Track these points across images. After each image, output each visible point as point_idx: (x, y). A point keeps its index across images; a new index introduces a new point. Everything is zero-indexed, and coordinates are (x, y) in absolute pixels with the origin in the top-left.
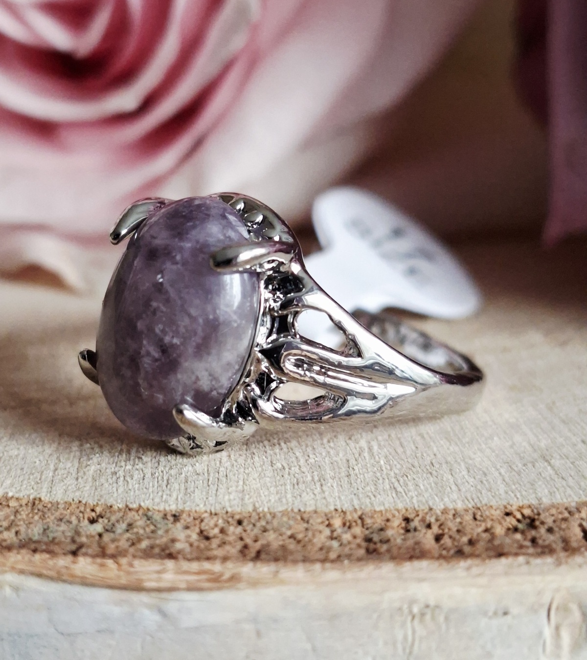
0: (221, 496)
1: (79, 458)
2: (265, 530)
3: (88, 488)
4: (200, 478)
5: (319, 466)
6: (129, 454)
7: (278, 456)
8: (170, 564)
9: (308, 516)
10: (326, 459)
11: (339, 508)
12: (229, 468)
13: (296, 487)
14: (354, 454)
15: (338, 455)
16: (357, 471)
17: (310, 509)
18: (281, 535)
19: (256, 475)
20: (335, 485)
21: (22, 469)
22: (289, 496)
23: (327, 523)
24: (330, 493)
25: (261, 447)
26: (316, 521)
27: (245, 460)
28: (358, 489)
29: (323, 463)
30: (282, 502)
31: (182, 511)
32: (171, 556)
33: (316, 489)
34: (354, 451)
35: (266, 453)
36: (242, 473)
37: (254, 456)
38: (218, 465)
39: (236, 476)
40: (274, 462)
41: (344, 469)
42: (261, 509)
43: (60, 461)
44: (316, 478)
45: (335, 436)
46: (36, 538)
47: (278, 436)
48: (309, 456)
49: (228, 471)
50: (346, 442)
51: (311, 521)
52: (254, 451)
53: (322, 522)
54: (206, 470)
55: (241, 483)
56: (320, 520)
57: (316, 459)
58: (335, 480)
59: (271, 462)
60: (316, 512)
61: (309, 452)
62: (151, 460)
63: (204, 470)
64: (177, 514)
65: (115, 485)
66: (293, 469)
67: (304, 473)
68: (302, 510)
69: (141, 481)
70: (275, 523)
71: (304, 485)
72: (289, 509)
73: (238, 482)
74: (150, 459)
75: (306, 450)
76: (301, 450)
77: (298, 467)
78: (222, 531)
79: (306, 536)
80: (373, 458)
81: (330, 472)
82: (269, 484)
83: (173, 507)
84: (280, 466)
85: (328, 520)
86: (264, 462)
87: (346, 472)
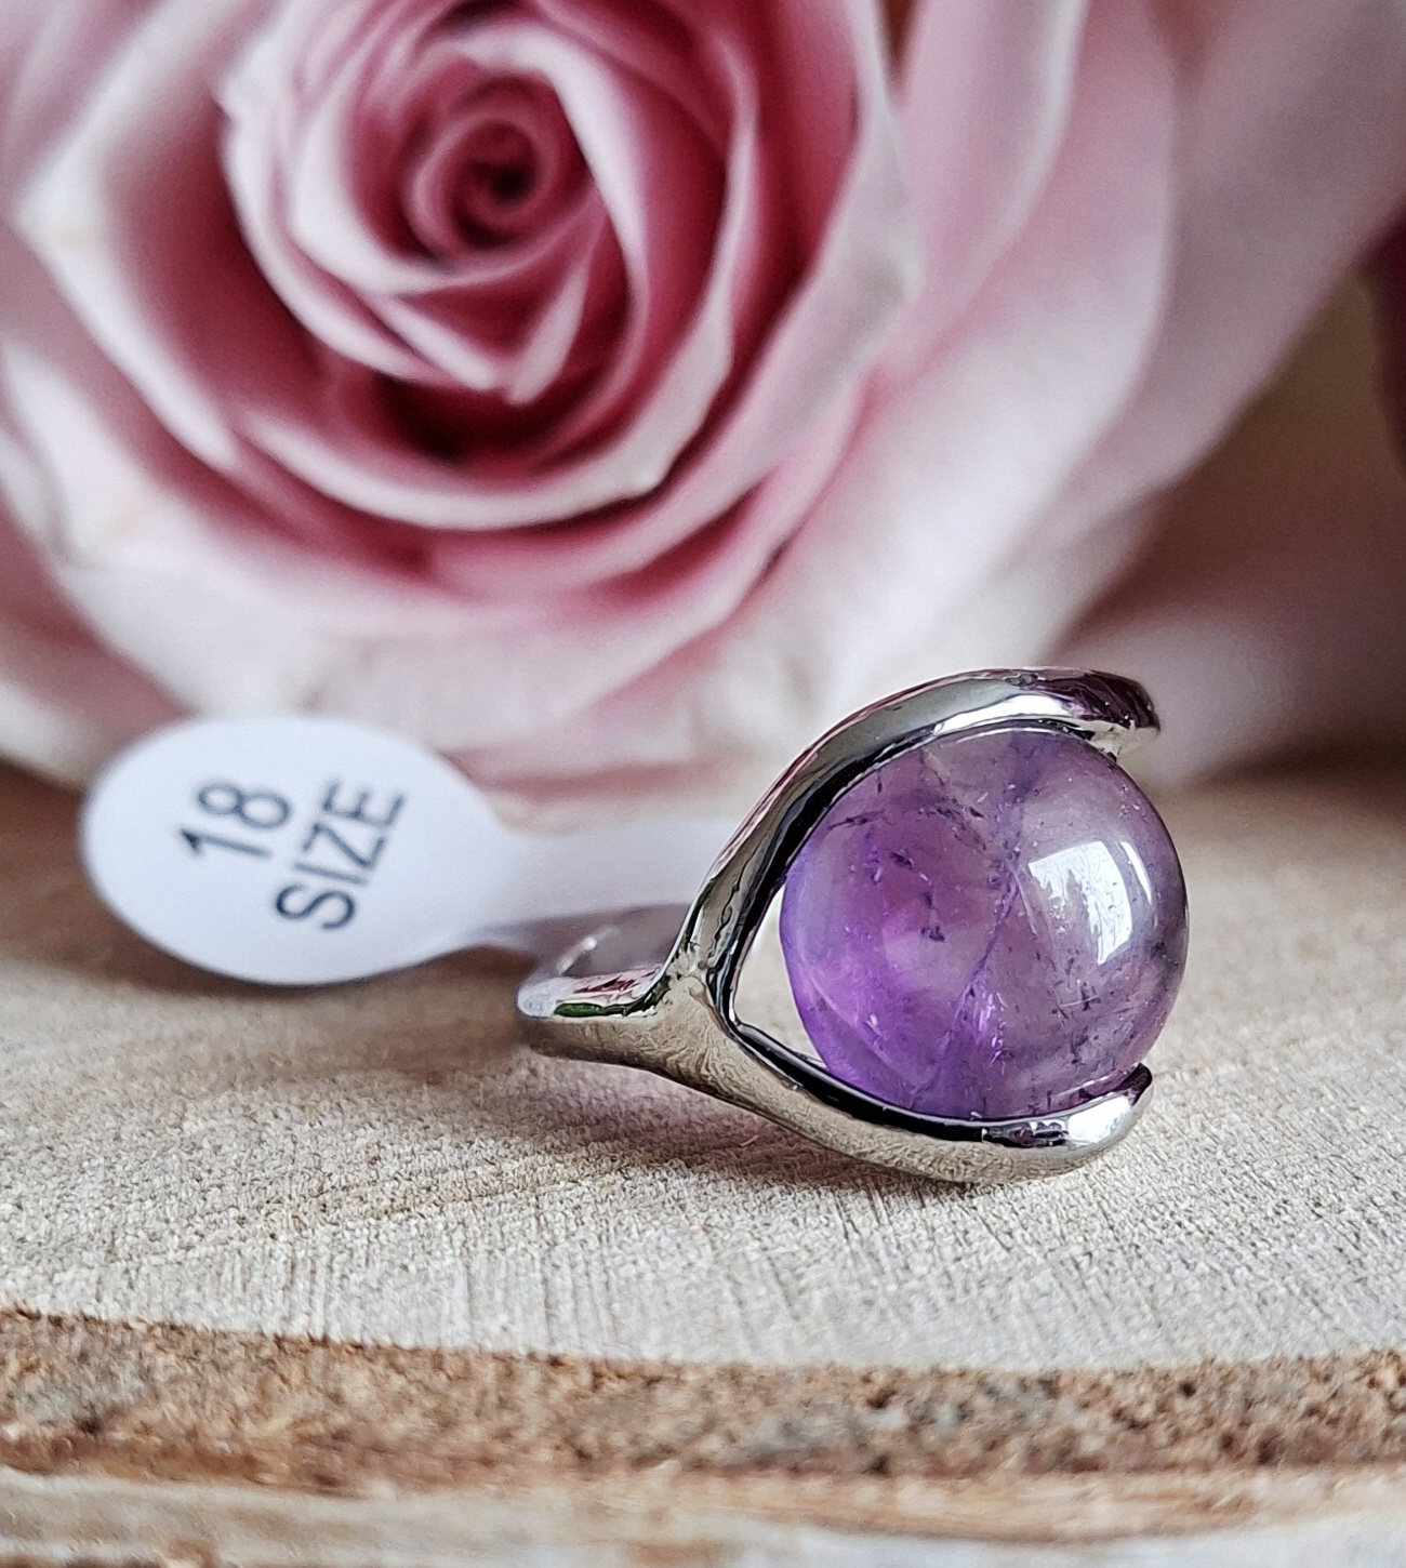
0: (1120, 1337)
1: (771, 1274)
2: (1248, 1404)
3: (829, 1335)
4: (1055, 1302)
5: (1289, 1265)
6: (878, 1261)
7: (1191, 1248)
8: (1095, 1483)
9: (1324, 1366)
10: (1295, 1247)
11: (1378, 1347)
12: (1103, 1277)
13: (1263, 1307)
14: (1345, 1235)
15: (1314, 1238)
16: (1372, 1270)
17: (1322, 1353)
18: (1288, 1408)
19: (1169, 1290)
20: (1342, 1300)
21: (667, 1304)
22: (1262, 1328)
23: (1367, 1379)
24: (1342, 1319)
25: (1146, 1234)
26: (1345, 1377)
27: (1127, 1260)
28: (1396, 1306)
29: (1294, 1258)
30: (1252, 1341)
31: (1057, 1375)
32: (1087, 1466)
33: (1310, 1311)
34: (1340, 1227)
35: (1161, 1242)
36: (1137, 1288)
37: (1140, 1251)
38: (1076, 1273)
39: (1128, 1293)
40: (1190, 1261)
41: (1343, 1268)
42: (1219, 1360)
43: (737, 1284)
44: (1297, 1290)
45: (1285, 1202)
46: (778, 1443)
47: (1167, 1207)
48: (1253, 1244)
49: (1105, 1285)
50: (1313, 1211)
51: (1334, 1378)
52: (1136, 1240)
53: (1358, 1379)
54: (1055, 1284)
55: (1146, 1307)
56: (1354, 1374)
57: (1273, 1250)
58: (1336, 1290)
59: (1184, 1262)
60: (1335, 1359)
61: (1249, 1238)
62: (930, 1272)
63: (1051, 1284)
64: (1048, 1378)
65: (883, 1325)
66: (1238, 1272)
67: (1266, 1280)
68: (1306, 1356)
69: (935, 1315)
70: (1263, 1386)
71: (1277, 1304)
72: (1278, 1356)
73: (1139, 1305)
74: (924, 1270)
75: (1242, 1234)
76: (1230, 1234)
77: (1244, 1268)
78: (1162, 1408)
79: (1343, 1409)
80: (1389, 1242)
81: (1316, 1275)
82: (1206, 1307)
83: (1033, 1367)
84: (1207, 1269)
85: (1366, 1373)
86: (1169, 1263)
87: (1352, 1274)
